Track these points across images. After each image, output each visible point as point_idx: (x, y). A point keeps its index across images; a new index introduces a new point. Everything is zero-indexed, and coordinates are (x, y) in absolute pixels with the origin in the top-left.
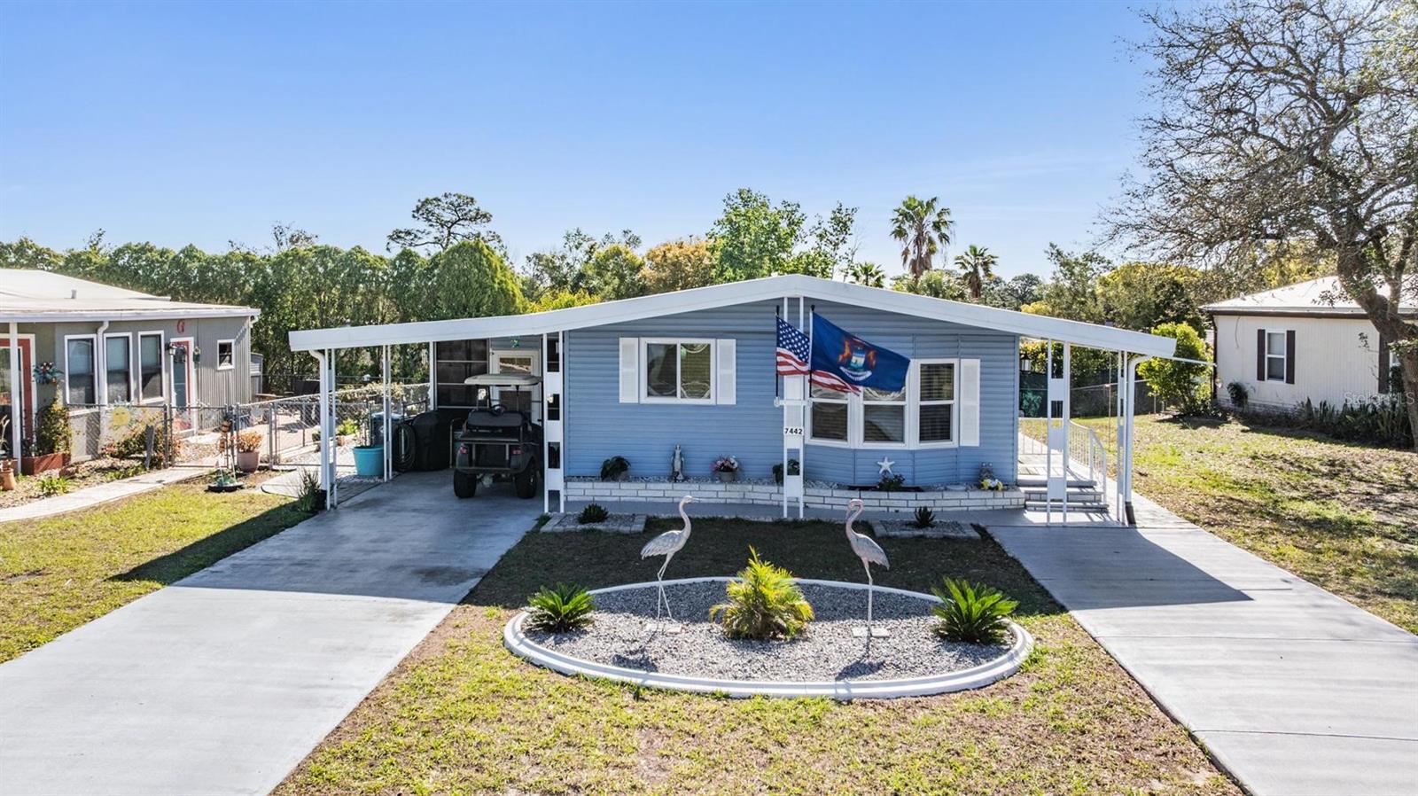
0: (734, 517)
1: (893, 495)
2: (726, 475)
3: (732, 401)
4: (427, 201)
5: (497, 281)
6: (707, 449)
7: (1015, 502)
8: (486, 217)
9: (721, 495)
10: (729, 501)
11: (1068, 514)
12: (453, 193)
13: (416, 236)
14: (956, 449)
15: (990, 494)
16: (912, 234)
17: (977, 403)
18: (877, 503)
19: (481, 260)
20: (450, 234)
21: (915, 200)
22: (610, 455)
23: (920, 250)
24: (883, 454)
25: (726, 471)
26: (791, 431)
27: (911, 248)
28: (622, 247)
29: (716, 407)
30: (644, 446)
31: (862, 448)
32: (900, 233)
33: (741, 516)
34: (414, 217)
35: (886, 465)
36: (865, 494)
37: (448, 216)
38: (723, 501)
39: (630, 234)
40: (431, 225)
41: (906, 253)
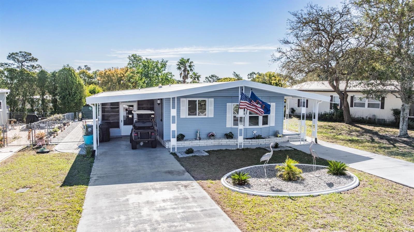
1: (260, 140)
2: (212, 137)
3: (212, 116)
4: (13, 54)
6: (206, 130)
7: (286, 140)
8: (36, 60)
9: (213, 143)
10: (215, 145)
11: (301, 142)
12: (23, 51)
13: (9, 65)
14: (269, 127)
15: (281, 138)
16: (183, 69)
17: (274, 114)
18: (256, 142)
20: (22, 65)
21: (184, 59)
22: (179, 133)
24: (254, 129)
25: (211, 136)
26: (241, 124)
27: (183, 72)
28: (85, 70)
29: (208, 118)
30: (187, 130)
31: (248, 128)
32: (179, 68)
34: (8, 59)
35: (255, 132)
36: (253, 140)
37: (21, 59)
38: (213, 145)
39: (87, 67)
40: (15, 62)
41: (181, 74)
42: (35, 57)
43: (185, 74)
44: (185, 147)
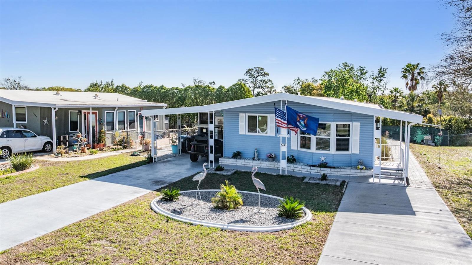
0: (264, 172)
2: (271, 159)
3: (274, 135)
4: (249, 70)
5: (246, 95)
6: (266, 150)
7: (368, 174)
8: (267, 74)
9: (267, 165)
10: (270, 168)
11: (381, 180)
12: (257, 67)
13: (245, 81)
14: (351, 154)
15: (359, 171)
16: (410, 77)
17: (358, 138)
18: (316, 171)
19: (242, 88)
20: (256, 80)
21: (411, 64)
22: (236, 151)
23: (412, 83)
24: (322, 155)
26: (283, 145)
27: (409, 82)
28: (311, 83)
29: (269, 136)
30: (247, 148)
31: (315, 152)
32: (405, 77)
33: (266, 173)
34: (245, 75)
35: (323, 158)
36: (312, 168)
37: (256, 74)
38: (268, 167)
39: (314, 79)
40: (250, 77)
41: (407, 84)
42: (266, 72)
43: (413, 84)
44: (238, 166)
